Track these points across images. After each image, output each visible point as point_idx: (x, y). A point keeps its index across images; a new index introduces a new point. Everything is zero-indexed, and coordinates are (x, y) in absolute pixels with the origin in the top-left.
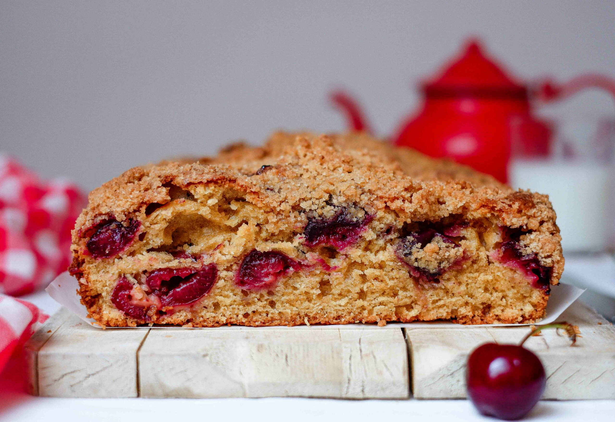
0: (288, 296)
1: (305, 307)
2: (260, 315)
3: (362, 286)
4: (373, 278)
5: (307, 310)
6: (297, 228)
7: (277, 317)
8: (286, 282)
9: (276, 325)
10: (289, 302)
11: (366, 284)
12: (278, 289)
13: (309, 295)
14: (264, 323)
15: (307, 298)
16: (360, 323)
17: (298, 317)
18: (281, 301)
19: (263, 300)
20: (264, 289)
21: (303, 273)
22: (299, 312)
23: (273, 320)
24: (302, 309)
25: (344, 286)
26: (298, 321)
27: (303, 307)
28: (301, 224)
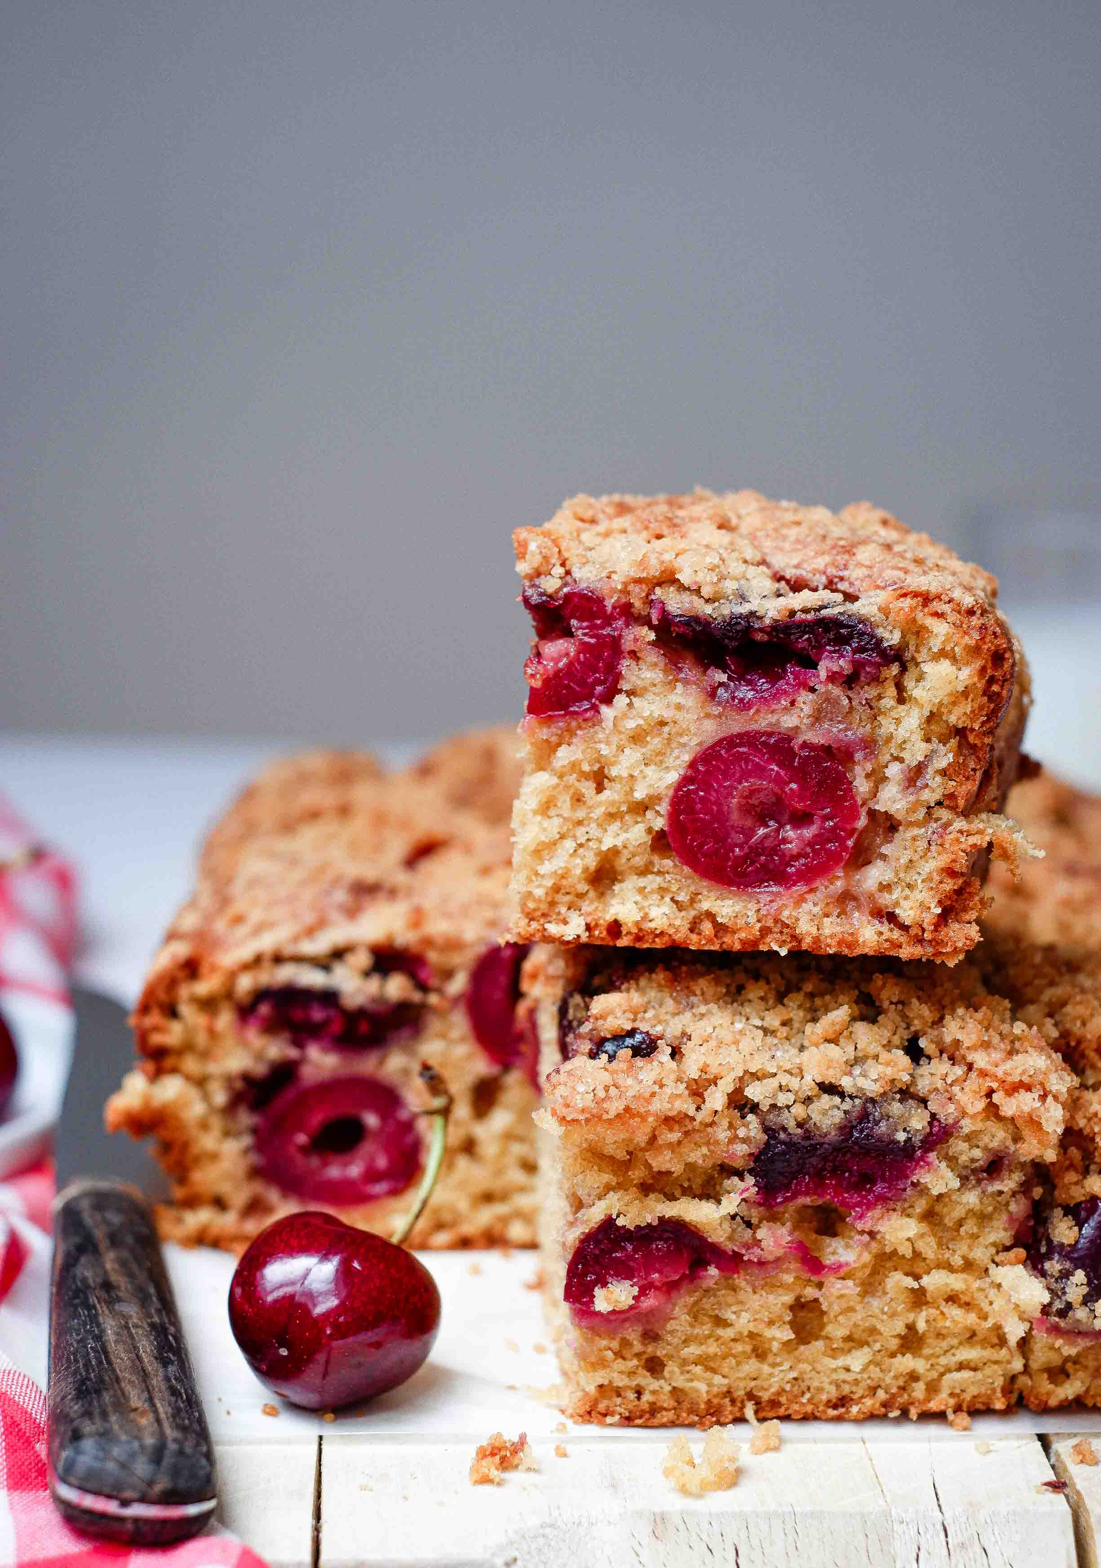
0: (702, 1344)
1: (747, 1375)
2: (619, 1395)
3: (911, 1317)
4: (946, 1297)
5: (753, 1384)
6: (733, 1156)
7: (667, 1401)
8: (696, 1303)
9: (663, 1426)
10: (702, 1361)
11: (924, 1314)
12: (671, 1325)
13: (759, 1339)
14: (628, 1419)
15: (755, 1350)
16: (905, 1415)
17: (727, 1400)
18: (679, 1357)
19: (628, 1356)
20: (631, 1326)
21: (745, 1280)
22: (730, 1387)
23: (654, 1410)
24: (739, 1378)
25: (859, 1317)
26: (729, 1411)
27: (740, 1375)
28: (745, 1146)
